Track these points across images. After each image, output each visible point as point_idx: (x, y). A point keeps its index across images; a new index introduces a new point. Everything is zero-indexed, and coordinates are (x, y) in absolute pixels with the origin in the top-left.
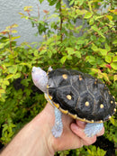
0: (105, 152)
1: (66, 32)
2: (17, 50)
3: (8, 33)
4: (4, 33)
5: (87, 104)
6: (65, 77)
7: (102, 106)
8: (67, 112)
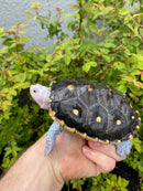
0: (128, 182)
1: (86, 34)
2: (25, 55)
3: (14, 33)
4: (10, 33)
5: (99, 119)
6: (70, 88)
7: (119, 122)
8: (73, 130)
